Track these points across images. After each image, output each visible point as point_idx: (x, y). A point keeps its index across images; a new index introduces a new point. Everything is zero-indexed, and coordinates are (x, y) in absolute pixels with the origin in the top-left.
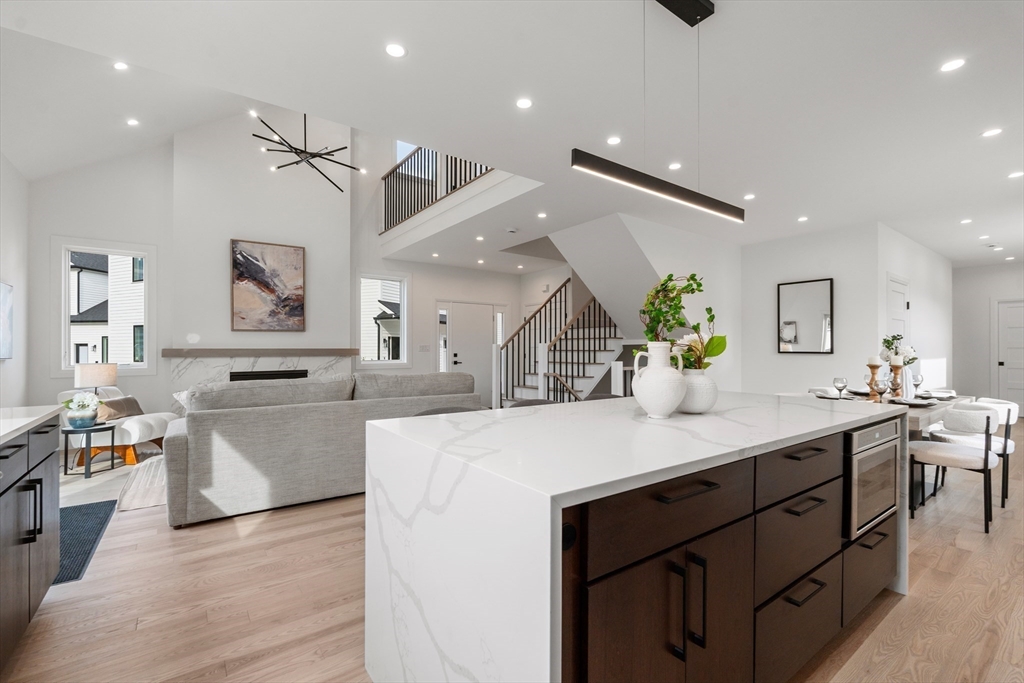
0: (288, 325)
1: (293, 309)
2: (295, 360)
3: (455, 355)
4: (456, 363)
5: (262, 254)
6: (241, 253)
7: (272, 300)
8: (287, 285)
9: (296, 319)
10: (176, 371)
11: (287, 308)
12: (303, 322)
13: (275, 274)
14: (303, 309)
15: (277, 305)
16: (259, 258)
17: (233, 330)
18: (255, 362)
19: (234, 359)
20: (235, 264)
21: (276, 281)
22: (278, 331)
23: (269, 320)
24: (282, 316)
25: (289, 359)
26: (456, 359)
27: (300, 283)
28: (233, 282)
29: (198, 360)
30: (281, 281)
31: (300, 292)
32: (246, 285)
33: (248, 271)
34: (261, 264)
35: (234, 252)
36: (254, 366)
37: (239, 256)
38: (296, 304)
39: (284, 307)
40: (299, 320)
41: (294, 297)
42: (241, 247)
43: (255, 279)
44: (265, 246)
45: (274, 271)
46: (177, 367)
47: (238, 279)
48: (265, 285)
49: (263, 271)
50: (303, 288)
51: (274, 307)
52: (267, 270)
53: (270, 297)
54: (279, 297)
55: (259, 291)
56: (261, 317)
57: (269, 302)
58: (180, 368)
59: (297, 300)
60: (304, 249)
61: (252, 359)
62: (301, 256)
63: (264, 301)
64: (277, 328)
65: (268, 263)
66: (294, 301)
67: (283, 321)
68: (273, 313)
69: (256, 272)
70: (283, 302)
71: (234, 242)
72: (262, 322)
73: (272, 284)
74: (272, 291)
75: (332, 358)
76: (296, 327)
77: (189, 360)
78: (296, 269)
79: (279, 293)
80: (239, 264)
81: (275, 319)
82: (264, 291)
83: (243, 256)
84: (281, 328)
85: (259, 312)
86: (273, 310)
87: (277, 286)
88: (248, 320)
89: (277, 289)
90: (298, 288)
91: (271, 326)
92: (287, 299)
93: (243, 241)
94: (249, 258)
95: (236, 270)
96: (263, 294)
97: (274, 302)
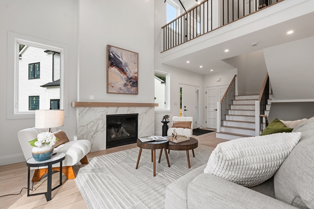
0: (131, 91)
1: (134, 83)
2: (134, 108)
3: (185, 107)
4: (185, 110)
5: (121, 54)
6: (112, 53)
7: (125, 78)
9: (135, 88)
10: (81, 114)
11: (131, 83)
12: (137, 90)
13: (126, 65)
14: (137, 83)
15: (127, 81)
16: (120, 56)
17: (108, 92)
18: (117, 110)
19: (108, 108)
21: (127, 69)
22: (127, 94)
23: (123, 88)
24: (129, 87)
25: (131, 108)
26: (185, 109)
27: (136, 71)
28: (109, 67)
29: (91, 108)
30: (129, 69)
31: (136, 75)
32: (114, 70)
33: (115, 63)
34: (121, 59)
35: (109, 51)
36: (117, 112)
37: (111, 54)
38: (135, 81)
40: (136, 89)
41: (134, 77)
42: (112, 49)
43: (118, 67)
44: (122, 50)
45: (126, 63)
46: (81, 112)
47: (111, 66)
48: (122, 70)
49: (121, 63)
50: (137, 73)
51: (126, 82)
52: (123, 63)
53: (125, 77)
54: (128, 77)
55: (120, 73)
56: (120, 87)
57: (124, 79)
58: (83, 113)
60: (138, 54)
61: (116, 108)
62: (137, 57)
63: (122, 78)
64: (127, 92)
65: (124, 59)
66: (134, 79)
67: (130, 89)
68: (125, 85)
69: (119, 63)
70: (129, 79)
71: (109, 47)
72: (121, 89)
73: (125, 70)
74: (125, 74)
75: (148, 108)
76: (134, 92)
77: (87, 108)
78: (135, 63)
79: (128, 74)
80: (111, 58)
81: (126, 88)
82: (122, 73)
83: (113, 54)
84: (129, 93)
85: (120, 84)
86: (125, 83)
87: (127, 71)
88: (115, 88)
89: (127, 73)
90: (136, 73)
91: (125, 91)
92: (131, 78)
93: (113, 46)
94: (116, 55)
95: (110, 61)
96: (121, 75)
97: (126, 79)
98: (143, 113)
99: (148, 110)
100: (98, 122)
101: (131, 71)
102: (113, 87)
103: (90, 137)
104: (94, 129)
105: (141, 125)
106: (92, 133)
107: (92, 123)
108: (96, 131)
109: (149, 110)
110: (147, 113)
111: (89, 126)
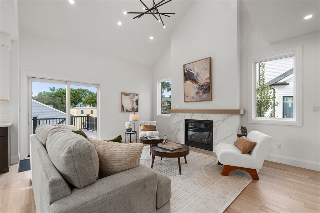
0: (203, 98)
1: (205, 90)
2: (207, 115)
5: (193, 67)
8: (203, 78)
11: (203, 90)
12: (211, 96)
13: (198, 75)
14: (209, 89)
15: (199, 89)
16: (192, 70)
17: (185, 102)
18: (192, 115)
19: (186, 114)
20: (185, 74)
21: (198, 78)
22: (199, 101)
23: (196, 96)
24: (201, 94)
25: (205, 114)
27: (209, 76)
28: (184, 82)
29: (176, 114)
30: (200, 77)
31: (208, 81)
32: (189, 82)
33: (189, 76)
34: (193, 72)
35: (184, 70)
36: (192, 117)
37: (186, 71)
38: (206, 87)
39: (202, 89)
40: (208, 95)
41: (206, 84)
42: (187, 66)
43: (191, 79)
44: (194, 63)
45: (197, 73)
47: (186, 80)
48: (194, 81)
49: (193, 74)
50: (211, 78)
51: (197, 90)
52: (195, 74)
53: (197, 86)
54: (199, 85)
55: (192, 84)
56: (193, 95)
57: (196, 88)
59: (207, 85)
60: (210, 58)
61: (191, 114)
62: (209, 62)
63: (194, 87)
64: (199, 100)
65: (195, 70)
66: (206, 85)
67: (201, 96)
68: (197, 93)
70: (201, 87)
71: (184, 66)
72: (193, 98)
73: (197, 79)
74: (197, 83)
75: (225, 115)
76: (206, 99)
77: (174, 114)
78: (206, 69)
79: (199, 83)
80: (186, 74)
81: (198, 96)
82: (194, 84)
83: (187, 70)
84: (201, 100)
85: (192, 93)
86: (197, 92)
87: (199, 80)
88: (189, 97)
89: (198, 81)
90: (207, 79)
91: (197, 99)
92: (202, 85)
93: (187, 64)
94: (189, 70)
95: (185, 77)
96: (194, 85)
97: (198, 88)
98: (219, 121)
99: (226, 117)
100: (180, 124)
101: (202, 78)
102: (187, 97)
103: (176, 133)
104: (178, 128)
105: (216, 134)
106: (177, 131)
107: (176, 124)
108: (179, 130)
109: (228, 118)
110: (224, 121)
111: (175, 126)
